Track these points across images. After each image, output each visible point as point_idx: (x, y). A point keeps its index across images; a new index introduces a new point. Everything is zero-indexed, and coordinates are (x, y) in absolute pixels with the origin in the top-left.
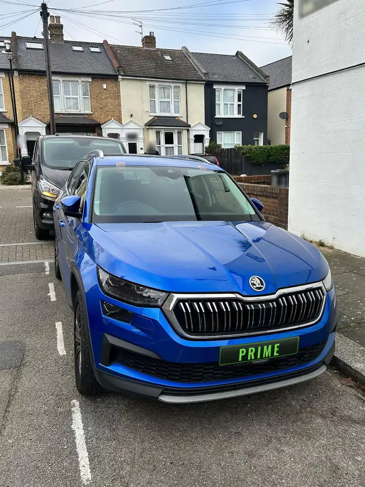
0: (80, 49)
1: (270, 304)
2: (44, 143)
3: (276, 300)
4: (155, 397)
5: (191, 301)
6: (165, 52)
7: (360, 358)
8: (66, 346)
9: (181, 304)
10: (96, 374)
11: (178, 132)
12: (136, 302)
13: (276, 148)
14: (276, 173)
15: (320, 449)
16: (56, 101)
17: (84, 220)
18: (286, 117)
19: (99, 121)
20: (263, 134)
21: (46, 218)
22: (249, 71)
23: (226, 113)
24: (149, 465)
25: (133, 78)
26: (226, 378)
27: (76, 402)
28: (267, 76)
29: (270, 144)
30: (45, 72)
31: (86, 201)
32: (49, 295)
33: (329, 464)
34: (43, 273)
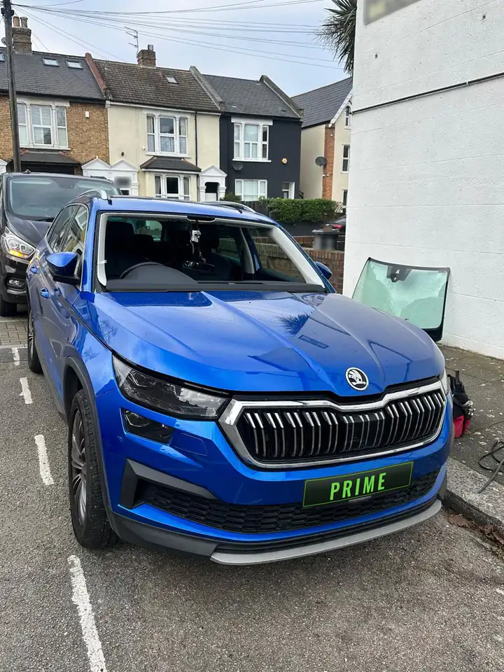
0: (54, 63)
1: (376, 414)
2: (11, 182)
3: (384, 409)
4: (206, 557)
5: (262, 411)
6: (168, 72)
7: (472, 485)
8: (54, 471)
9: (249, 415)
10: (111, 520)
11: (184, 178)
12: (176, 412)
13: (312, 203)
14: (319, 234)
15: (442, 626)
16: (21, 131)
17: (82, 288)
18: (324, 164)
19: (78, 159)
20: (294, 184)
21: (13, 287)
22: (278, 102)
23: (247, 155)
24: (195, 659)
25: (125, 104)
26: (311, 525)
27: (75, 559)
28: (301, 110)
29: (302, 198)
30: (7, 91)
31: (85, 261)
32: (21, 394)
33: (460, 650)
34: (11, 364)
